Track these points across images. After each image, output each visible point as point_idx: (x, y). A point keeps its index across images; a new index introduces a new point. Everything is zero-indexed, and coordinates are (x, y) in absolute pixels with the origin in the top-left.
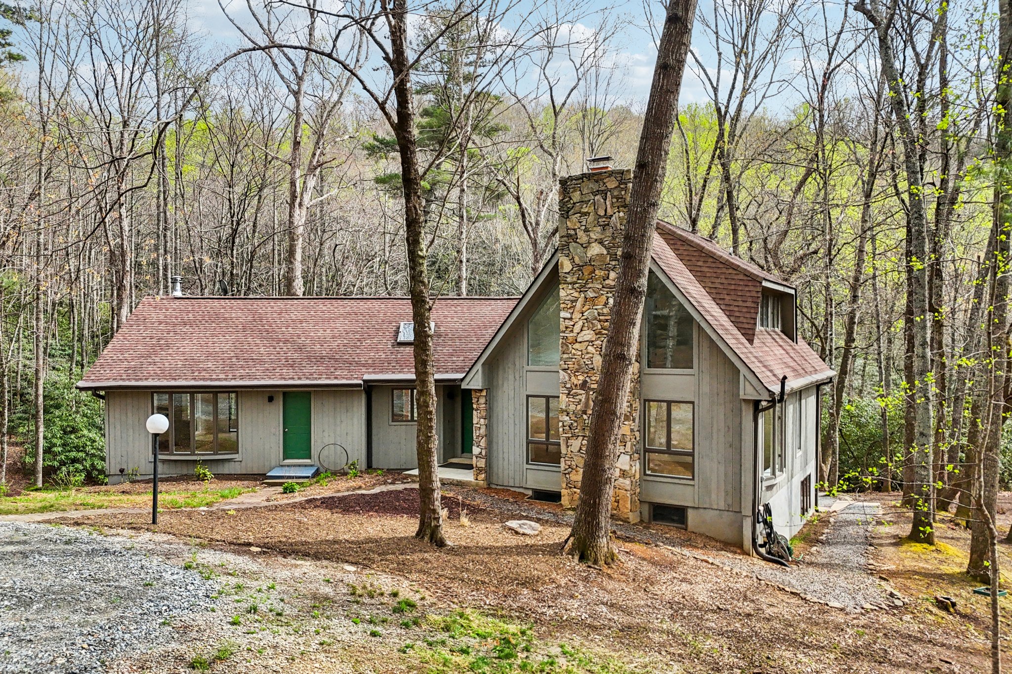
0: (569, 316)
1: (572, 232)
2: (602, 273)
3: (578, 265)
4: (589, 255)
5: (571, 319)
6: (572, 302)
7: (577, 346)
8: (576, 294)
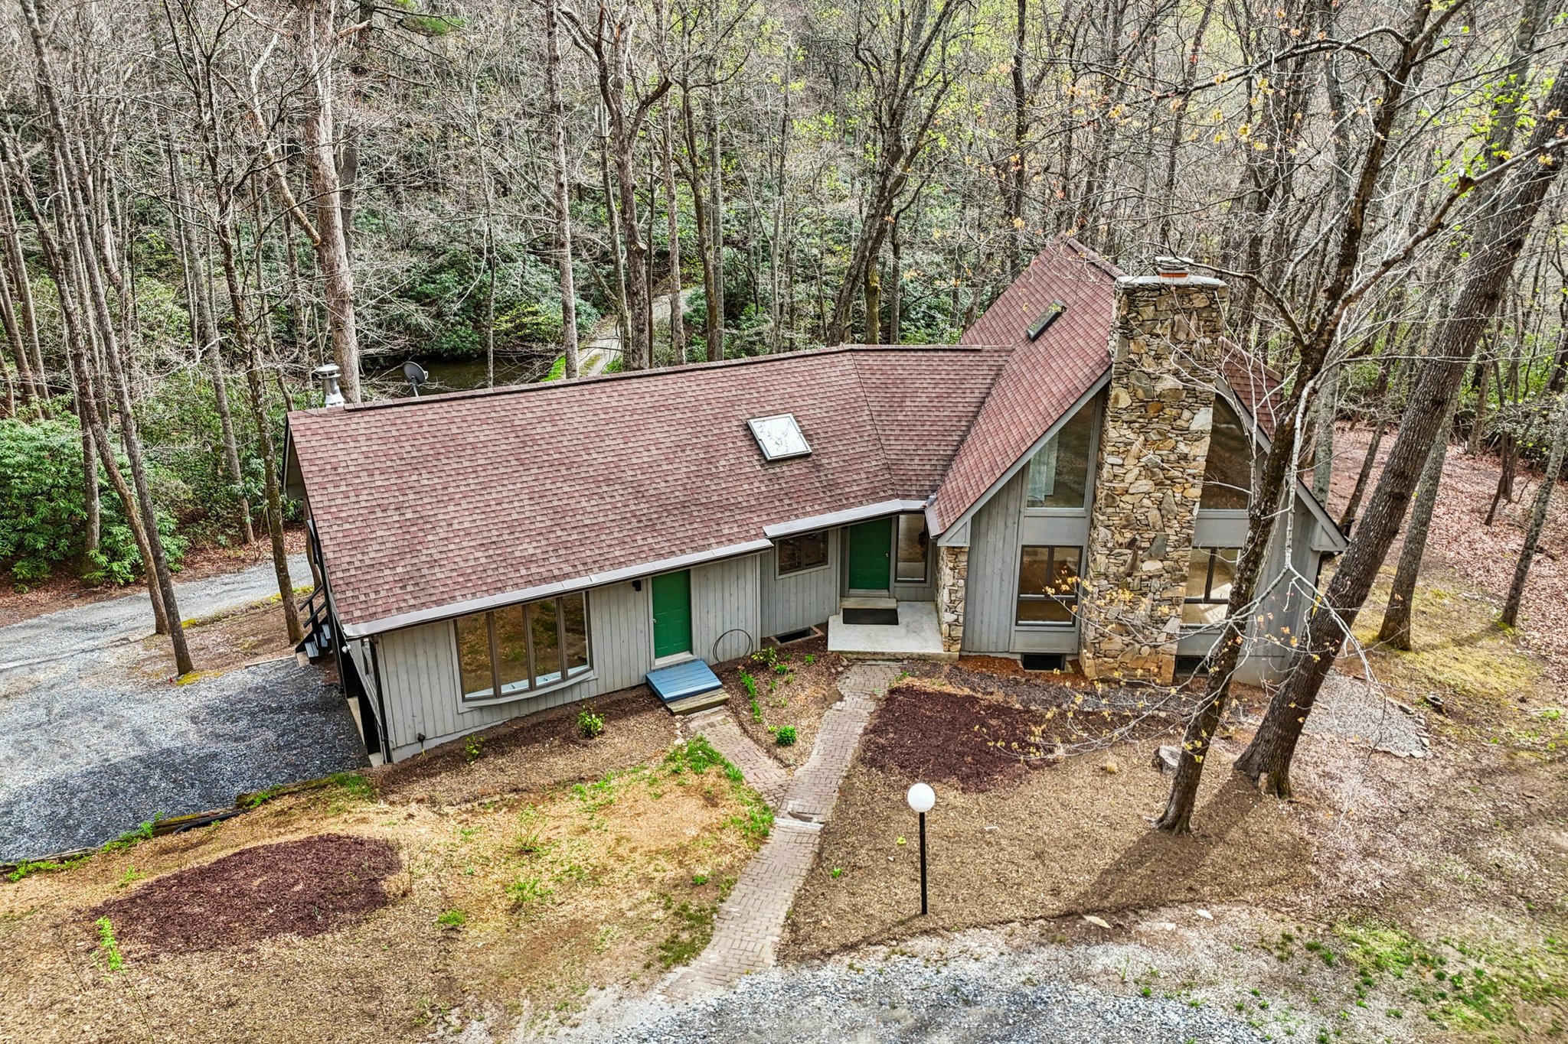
0: (1120, 462)
1: (1136, 358)
2: (1174, 412)
3: (1142, 400)
4: (1158, 390)
5: (1122, 466)
6: (1126, 444)
7: (1126, 498)
8: (1133, 436)
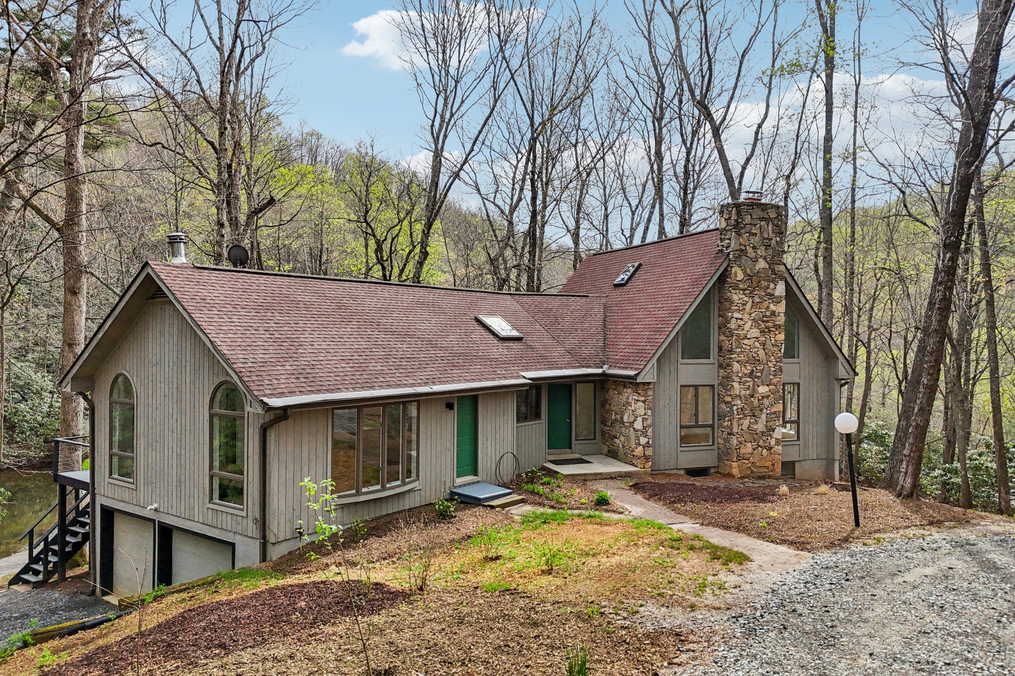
0: (741, 316)
1: (743, 248)
2: (766, 284)
3: (749, 275)
4: (757, 268)
5: (741, 319)
6: (743, 305)
7: (746, 341)
8: (746, 299)
